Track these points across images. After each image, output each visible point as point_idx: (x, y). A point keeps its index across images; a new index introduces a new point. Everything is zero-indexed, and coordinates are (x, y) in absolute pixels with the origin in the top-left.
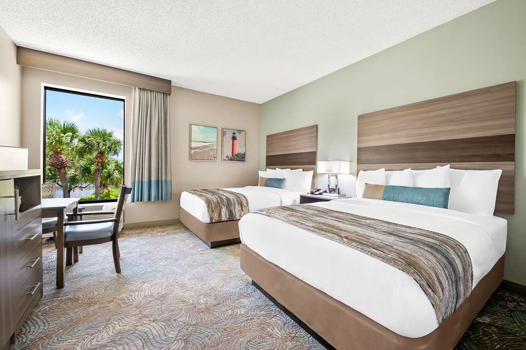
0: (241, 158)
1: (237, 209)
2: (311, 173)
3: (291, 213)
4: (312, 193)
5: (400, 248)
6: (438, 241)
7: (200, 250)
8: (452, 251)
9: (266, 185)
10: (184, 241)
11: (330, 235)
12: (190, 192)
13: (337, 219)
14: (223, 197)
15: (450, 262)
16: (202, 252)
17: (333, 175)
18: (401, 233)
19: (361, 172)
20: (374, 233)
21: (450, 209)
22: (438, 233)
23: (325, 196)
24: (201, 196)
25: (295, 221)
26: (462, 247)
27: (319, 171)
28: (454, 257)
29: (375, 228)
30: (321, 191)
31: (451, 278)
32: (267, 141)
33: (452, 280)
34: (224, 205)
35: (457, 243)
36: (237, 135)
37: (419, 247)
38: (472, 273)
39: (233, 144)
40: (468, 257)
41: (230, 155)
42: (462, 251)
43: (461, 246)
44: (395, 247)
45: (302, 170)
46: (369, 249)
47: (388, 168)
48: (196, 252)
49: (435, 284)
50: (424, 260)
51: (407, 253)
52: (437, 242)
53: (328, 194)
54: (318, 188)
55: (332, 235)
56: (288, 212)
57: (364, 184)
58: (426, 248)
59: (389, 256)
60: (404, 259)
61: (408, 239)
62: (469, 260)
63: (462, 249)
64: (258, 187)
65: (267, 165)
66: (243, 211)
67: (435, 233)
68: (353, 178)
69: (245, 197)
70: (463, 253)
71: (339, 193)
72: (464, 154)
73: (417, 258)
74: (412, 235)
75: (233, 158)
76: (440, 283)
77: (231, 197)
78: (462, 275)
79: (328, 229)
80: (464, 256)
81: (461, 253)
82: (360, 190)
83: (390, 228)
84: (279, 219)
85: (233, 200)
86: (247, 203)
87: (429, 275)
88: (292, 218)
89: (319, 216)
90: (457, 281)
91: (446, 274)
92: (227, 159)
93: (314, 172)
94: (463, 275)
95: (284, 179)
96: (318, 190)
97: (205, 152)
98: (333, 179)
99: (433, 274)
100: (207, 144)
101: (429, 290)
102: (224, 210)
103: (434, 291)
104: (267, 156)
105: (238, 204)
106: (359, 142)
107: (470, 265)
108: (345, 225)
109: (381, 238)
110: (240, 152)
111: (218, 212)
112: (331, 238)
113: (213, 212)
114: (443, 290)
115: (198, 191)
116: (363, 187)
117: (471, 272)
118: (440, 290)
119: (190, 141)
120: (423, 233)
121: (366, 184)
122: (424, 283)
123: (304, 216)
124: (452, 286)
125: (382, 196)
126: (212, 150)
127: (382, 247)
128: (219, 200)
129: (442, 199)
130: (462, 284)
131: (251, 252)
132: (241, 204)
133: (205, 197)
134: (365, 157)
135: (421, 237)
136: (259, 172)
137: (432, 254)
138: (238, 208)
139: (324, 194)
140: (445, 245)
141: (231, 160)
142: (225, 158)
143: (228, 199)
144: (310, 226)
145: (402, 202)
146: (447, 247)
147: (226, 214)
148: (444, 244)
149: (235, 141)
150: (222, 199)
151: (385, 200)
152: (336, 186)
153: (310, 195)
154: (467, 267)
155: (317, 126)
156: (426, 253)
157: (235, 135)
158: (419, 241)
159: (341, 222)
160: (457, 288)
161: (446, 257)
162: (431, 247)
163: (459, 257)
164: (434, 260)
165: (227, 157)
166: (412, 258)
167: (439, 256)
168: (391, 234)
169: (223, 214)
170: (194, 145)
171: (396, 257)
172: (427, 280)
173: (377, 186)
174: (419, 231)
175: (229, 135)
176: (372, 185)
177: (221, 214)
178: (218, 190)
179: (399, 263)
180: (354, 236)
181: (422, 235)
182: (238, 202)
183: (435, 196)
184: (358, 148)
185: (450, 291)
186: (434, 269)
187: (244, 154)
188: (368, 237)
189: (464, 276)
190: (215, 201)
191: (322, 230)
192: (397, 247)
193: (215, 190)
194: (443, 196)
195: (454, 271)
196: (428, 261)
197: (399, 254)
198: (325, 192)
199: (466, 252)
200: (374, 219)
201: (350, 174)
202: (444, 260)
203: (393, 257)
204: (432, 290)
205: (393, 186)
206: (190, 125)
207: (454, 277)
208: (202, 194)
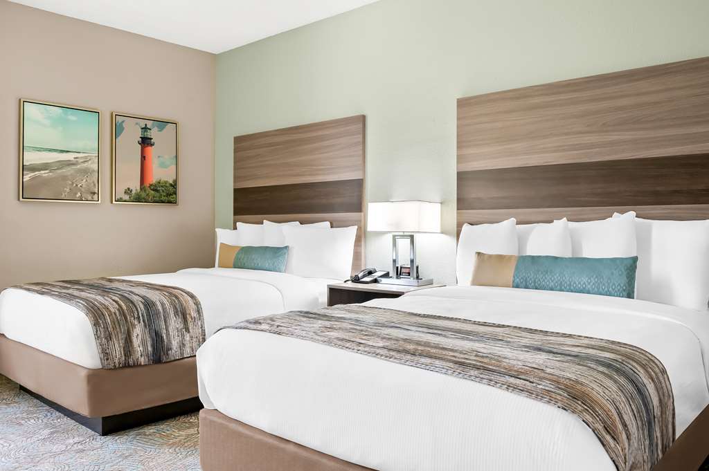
0: (166, 194)
1: (172, 329)
2: (353, 230)
3: (328, 324)
4: (356, 280)
5: (557, 372)
6: (619, 355)
7: (71, 441)
8: (642, 371)
9: (238, 265)
10: (20, 424)
11: (423, 360)
12: (28, 290)
13: (431, 331)
14: (135, 298)
15: (639, 391)
16: (80, 447)
17: (403, 236)
18: (557, 346)
19: (466, 227)
20: (508, 350)
21: (637, 299)
22: (619, 343)
23: (385, 285)
24: (70, 298)
25: (342, 340)
26: (658, 363)
27: (371, 227)
28: (646, 381)
29: (509, 342)
30: (376, 275)
31: (640, 416)
32: (236, 151)
33: (641, 420)
34: (139, 318)
35: (650, 356)
36: (154, 134)
37: (590, 367)
38: (674, 410)
39: (143, 158)
40: (666, 379)
41: (135, 186)
42: (657, 370)
43: (656, 361)
44: (548, 370)
45: (328, 224)
46: (502, 379)
47: (522, 218)
48: (63, 447)
49: (616, 427)
50: (597, 388)
51: (570, 379)
52: (618, 357)
53: (394, 281)
54: (370, 267)
55: (428, 361)
56: (320, 322)
57: (474, 253)
58: (601, 369)
59: (541, 387)
60: (567, 389)
61: (569, 355)
62: (669, 386)
63: (658, 367)
64: (216, 271)
65: (235, 214)
66: (187, 330)
67: (613, 342)
68: (450, 241)
69: (192, 296)
70: (659, 374)
71: (418, 277)
72: (659, 188)
73: (587, 386)
74: (576, 349)
75: (143, 195)
76: (625, 425)
77: (154, 296)
78: (657, 412)
79: (417, 350)
80: (661, 378)
81: (656, 374)
82: (465, 268)
83: (537, 340)
84: (303, 338)
85: (163, 304)
86: (199, 311)
87: (607, 413)
88: (334, 334)
89: (392, 327)
90: (650, 423)
91: (633, 411)
92: (127, 197)
93: (359, 229)
94: (659, 414)
95: (286, 247)
96: (370, 273)
97: (64, 178)
98: (404, 244)
99: (613, 411)
100: (70, 157)
101: (608, 438)
102: (138, 332)
103: (615, 439)
104: (236, 191)
105: (176, 313)
106: (460, 159)
107: (670, 396)
108: (450, 340)
109: (522, 357)
110: (164, 179)
111: (122, 336)
112: (427, 367)
113: (109, 337)
114: (628, 438)
115: (53, 286)
116: (473, 260)
117: (671, 408)
118: (624, 436)
119: (21, 148)
120: (593, 343)
121: (479, 254)
122: (600, 427)
123: (358, 328)
124: (643, 430)
125: (512, 278)
126: (86, 172)
127: (525, 373)
128: (124, 307)
129: (623, 280)
130: (657, 429)
131: (233, 426)
132: (183, 314)
133: (82, 299)
134: (474, 193)
135: (591, 350)
136: (217, 230)
137: (611, 378)
138: (175, 323)
139: (384, 280)
140: (631, 362)
141: (138, 199)
142: (121, 194)
143: (149, 304)
144: (379, 347)
145: (552, 289)
146: (635, 364)
147: (144, 343)
148: (628, 360)
149: (149, 149)
150: (132, 302)
151: (517, 287)
152: (412, 261)
153: (350, 285)
154: (666, 398)
155: (364, 117)
156: (601, 377)
157: (149, 134)
158: (588, 358)
159: (439, 335)
160: (650, 436)
161: (632, 382)
162: (609, 366)
163: (653, 380)
164: (614, 388)
165: (128, 191)
166: (579, 387)
167: (622, 380)
168: (540, 350)
169: (136, 342)
170: (30, 158)
171: (551, 387)
172: (604, 422)
173: (500, 258)
174: (586, 341)
175: (132, 134)
176: (490, 256)
177: (131, 342)
178: (110, 281)
179: (559, 397)
180: (472, 359)
181: (593, 348)
182: (175, 308)
183: (612, 274)
184: (459, 174)
185: (639, 440)
186: (614, 402)
187: (174, 185)
188: (499, 359)
189: (662, 415)
190: (113, 308)
191: (407, 352)
192: (552, 370)
193: (104, 282)
194: (625, 273)
195: (646, 405)
196: (605, 390)
197: (556, 381)
198: (387, 275)
199: (664, 372)
200: (503, 326)
201: (442, 233)
202: (630, 387)
203: (547, 388)
204: (613, 437)
205: (533, 258)
206: (21, 103)
207: (645, 414)
208: (70, 291)
